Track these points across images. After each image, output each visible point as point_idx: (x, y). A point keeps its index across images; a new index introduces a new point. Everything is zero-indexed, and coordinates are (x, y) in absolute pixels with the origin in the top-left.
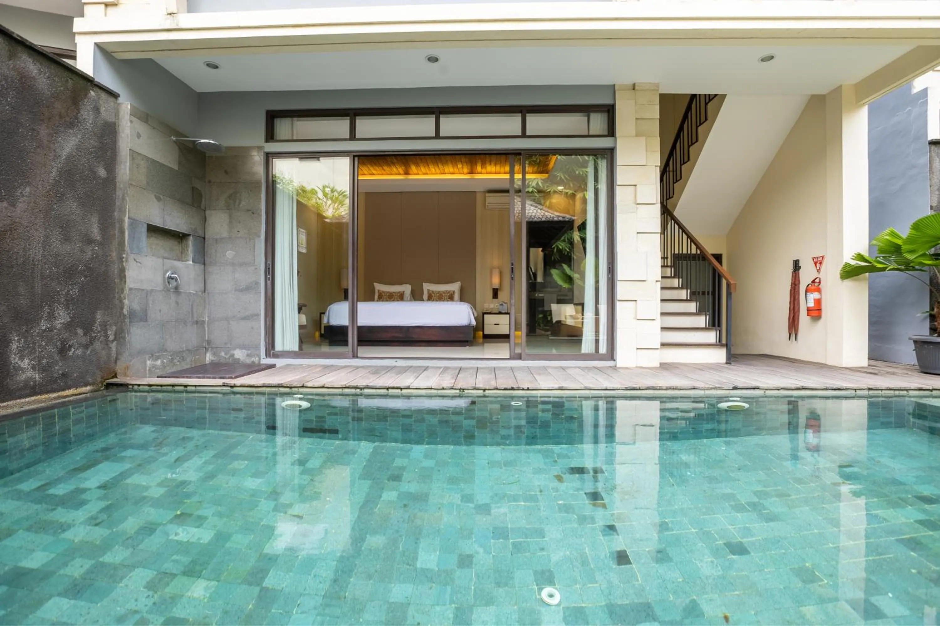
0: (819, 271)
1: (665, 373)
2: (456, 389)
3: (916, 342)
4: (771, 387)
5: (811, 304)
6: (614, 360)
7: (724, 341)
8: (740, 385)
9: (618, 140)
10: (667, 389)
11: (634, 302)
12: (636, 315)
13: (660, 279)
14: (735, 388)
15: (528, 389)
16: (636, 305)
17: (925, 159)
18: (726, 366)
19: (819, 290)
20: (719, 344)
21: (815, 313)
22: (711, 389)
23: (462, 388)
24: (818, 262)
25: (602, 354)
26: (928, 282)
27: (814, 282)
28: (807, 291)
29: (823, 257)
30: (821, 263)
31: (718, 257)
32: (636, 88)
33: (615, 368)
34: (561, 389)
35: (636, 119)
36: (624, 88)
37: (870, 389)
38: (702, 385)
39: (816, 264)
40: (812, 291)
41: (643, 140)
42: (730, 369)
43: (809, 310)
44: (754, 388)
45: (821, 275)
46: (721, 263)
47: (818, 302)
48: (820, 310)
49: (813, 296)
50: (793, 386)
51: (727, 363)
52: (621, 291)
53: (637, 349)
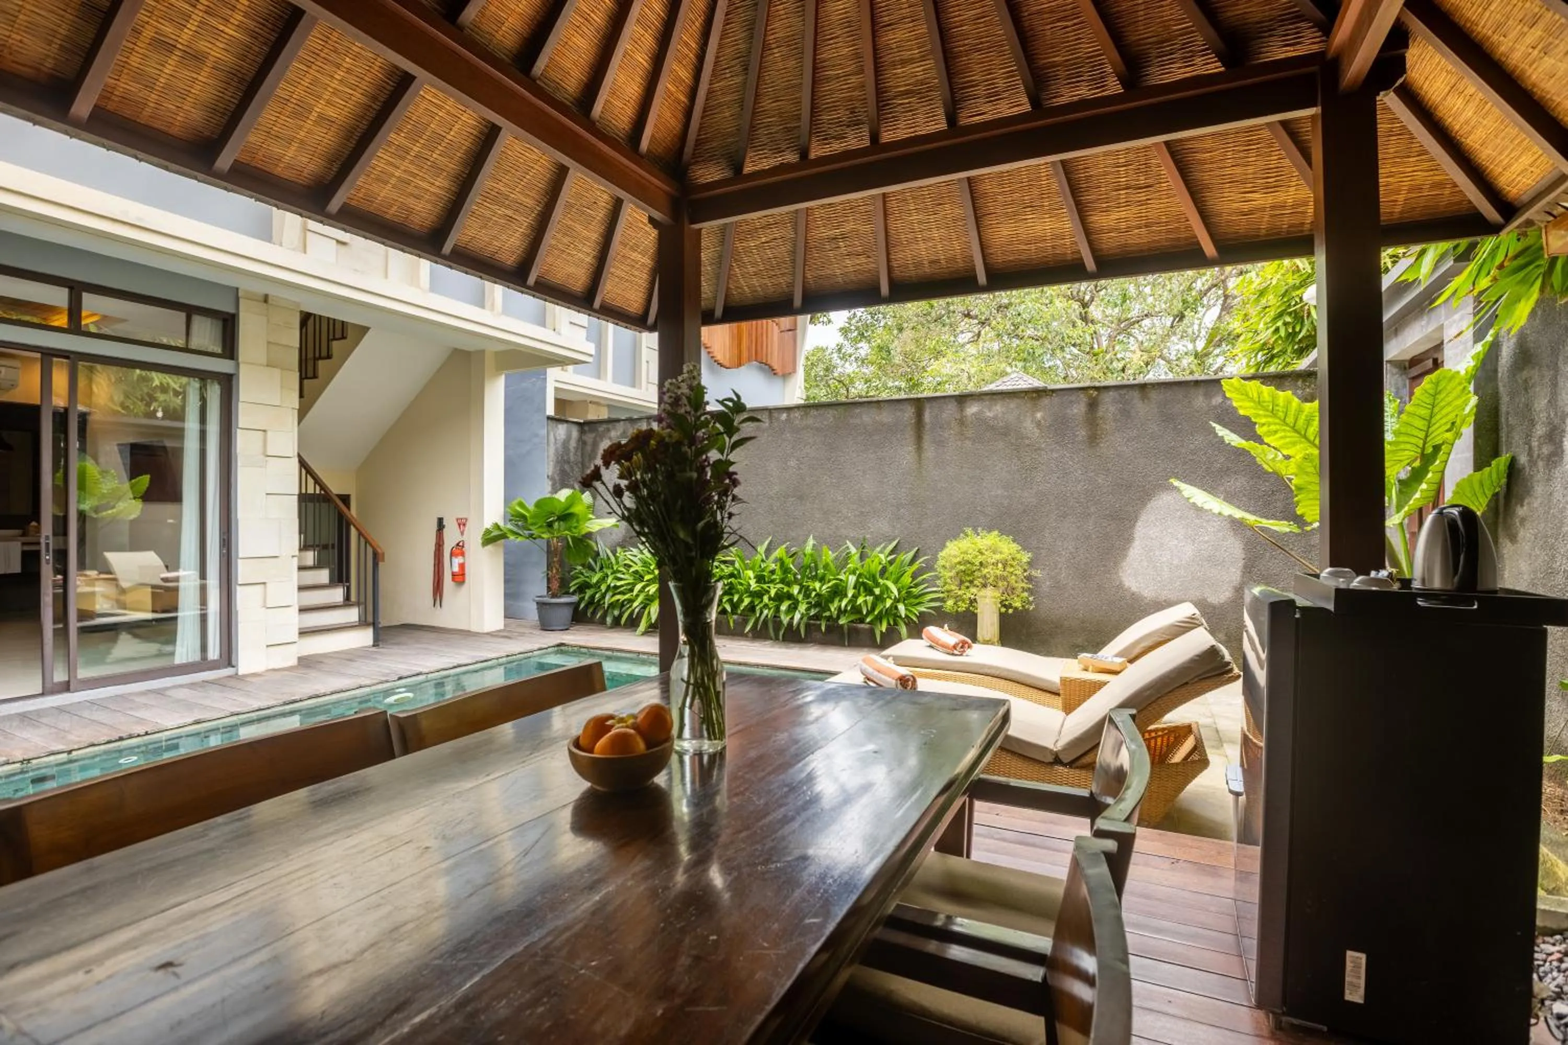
0: (462, 533)
1: (313, 674)
2: (14, 763)
3: (537, 603)
4: (432, 670)
5: (456, 569)
6: (233, 667)
7: (370, 619)
8: (405, 674)
9: (241, 366)
10: (332, 693)
11: (262, 586)
12: (265, 601)
13: (297, 553)
14: (400, 678)
15: (147, 734)
16: (265, 588)
17: (544, 432)
18: (374, 649)
19: (463, 554)
20: (363, 623)
21: (459, 578)
22: (378, 684)
23: (26, 757)
24: (462, 523)
25: (214, 661)
26: (545, 549)
27: (458, 545)
28: (452, 554)
29: (466, 519)
30: (464, 525)
31: (345, 499)
32: (270, 301)
33: (236, 676)
34: (197, 722)
35: (269, 343)
36: (251, 297)
37: (508, 656)
38: (368, 682)
39: (459, 525)
40: (457, 555)
41: (277, 372)
42: (382, 654)
43: (454, 575)
44: (418, 674)
45: (465, 538)
46: (348, 507)
47: (462, 566)
48: (463, 575)
49: (457, 561)
50: (451, 666)
51: (374, 646)
52: (243, 571)
53: (268, 646)
